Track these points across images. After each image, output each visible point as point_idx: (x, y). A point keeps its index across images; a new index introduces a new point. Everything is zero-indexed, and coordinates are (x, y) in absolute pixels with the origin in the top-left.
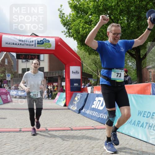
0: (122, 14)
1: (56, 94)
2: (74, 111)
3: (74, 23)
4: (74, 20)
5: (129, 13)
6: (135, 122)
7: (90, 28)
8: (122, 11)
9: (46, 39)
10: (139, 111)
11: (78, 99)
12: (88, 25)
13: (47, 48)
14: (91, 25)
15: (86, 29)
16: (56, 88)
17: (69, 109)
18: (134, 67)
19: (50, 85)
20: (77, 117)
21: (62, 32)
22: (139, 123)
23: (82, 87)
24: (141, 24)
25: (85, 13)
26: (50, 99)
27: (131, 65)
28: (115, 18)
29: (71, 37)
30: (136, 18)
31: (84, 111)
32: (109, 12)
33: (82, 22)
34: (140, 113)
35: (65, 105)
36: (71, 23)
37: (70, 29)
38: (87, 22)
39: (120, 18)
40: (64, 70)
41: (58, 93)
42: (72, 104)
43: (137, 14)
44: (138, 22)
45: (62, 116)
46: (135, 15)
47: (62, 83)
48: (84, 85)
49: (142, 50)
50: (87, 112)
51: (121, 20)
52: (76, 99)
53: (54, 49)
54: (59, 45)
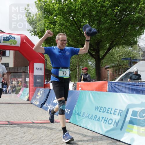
0: (85, 17)
1: (20, 89)
2: (37, 106)
3: (40, 22)
4: (40, 20)
5: (90, 17)
6: (92, 116)
7: (55, 28)
8: (84, 15)
9: (12, 36)
10: (96, 106)
11: (41, 94)
12: (53, 25)
13: (13, 45)
14: (55, 25)
15: (51, 28)
16: (20, 83)
17: (32, 103)
18: (94, 66)
19: (15, 80)
20: (39, 111)
21: (28, 30)
22: (96, 117)
23: (45, 83)
24: (101, 27)
25: (50, 13)
26: (14, 93)
27: (91, 65)
28: (78, 20)
29: (37, 35)
30: (96, 22)
31: (46, 106)
32: (72, 14)
33: (47, 22)
34: (97, 108)
35: (28, 100)
36: (37, 23)
37: (36, 28)
38: (51, 22)
39: (82, 20)
40: (29, 67)
41: (22, 88)
42: (35, 99)
43: (98, 18)
44: (99, 25)
45: (24, 110)
46: (96, 19)
47: (27, 78)
48: (46, 82)
49: (101, 51)
50: (48, 107)
51: (83, 23)
52: (39, 94)
53: (19, 46)
54: (25, 42)
